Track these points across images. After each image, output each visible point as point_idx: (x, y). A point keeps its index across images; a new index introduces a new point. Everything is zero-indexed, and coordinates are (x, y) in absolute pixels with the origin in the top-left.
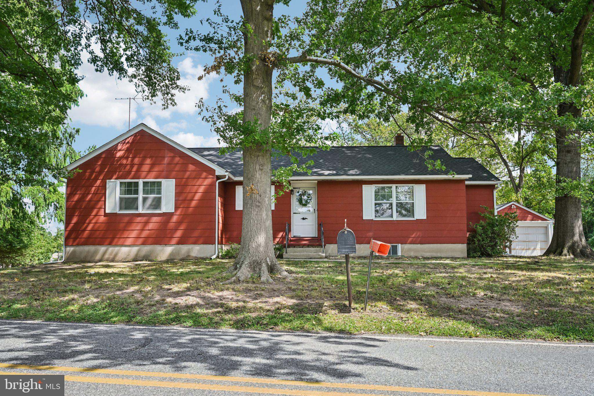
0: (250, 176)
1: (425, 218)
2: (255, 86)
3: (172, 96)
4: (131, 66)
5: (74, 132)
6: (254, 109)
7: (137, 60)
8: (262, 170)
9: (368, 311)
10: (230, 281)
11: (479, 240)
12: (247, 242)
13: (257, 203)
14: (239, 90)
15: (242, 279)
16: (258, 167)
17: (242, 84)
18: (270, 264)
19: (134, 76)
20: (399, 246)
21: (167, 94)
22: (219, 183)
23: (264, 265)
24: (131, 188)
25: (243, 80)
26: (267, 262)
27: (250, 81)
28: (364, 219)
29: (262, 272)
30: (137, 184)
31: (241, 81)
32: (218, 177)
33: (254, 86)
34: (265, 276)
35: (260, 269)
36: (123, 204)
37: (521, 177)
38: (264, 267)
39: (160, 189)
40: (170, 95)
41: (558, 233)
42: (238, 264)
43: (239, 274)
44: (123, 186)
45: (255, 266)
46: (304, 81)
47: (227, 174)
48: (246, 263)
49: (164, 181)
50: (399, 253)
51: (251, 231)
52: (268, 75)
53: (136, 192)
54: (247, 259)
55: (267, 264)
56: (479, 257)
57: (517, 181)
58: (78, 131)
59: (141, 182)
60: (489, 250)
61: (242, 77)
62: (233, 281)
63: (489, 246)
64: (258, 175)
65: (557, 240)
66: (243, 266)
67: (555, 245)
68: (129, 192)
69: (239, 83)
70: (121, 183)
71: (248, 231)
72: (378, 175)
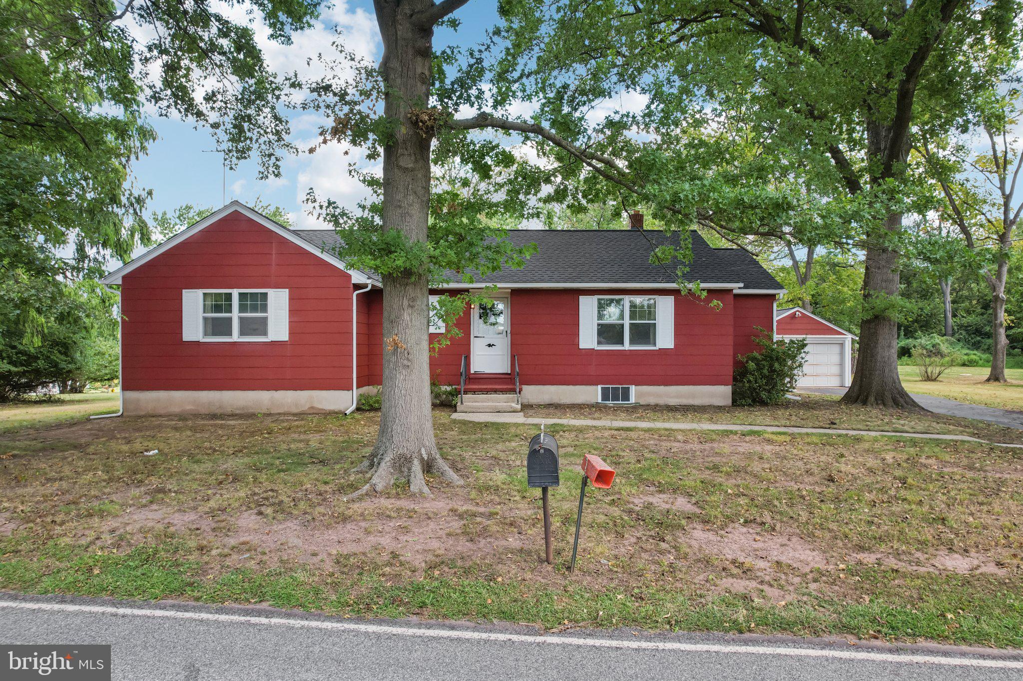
0: (393, 317)
1: (672, 347)
2: (401, 167)
3: (277, 160)
4: (213, 108)
5: (144, 194)
6: (400, 207)
7: (222, 101)
8: (412, 307)
9: (577, 572)
10: (359, 492)
11: (749, 381)
12: (390, 424)
13: (406, 362)
14: (377, 169)
15: (379, 488)
16: (406, 303)
17: (381, 160)
18: (426, 458)
19: (215, 126)
20: (633, 389)
21: (270, 155)
22: (358, 295)
23: (416, 462)
24: (221, 304)
25: (382, 154)
26: (421, 455)
27: (393, 159)
28: (581, 347)
29: (412, 474)
30: (229, 297)
31: (379, 155)
32: (357, 287)
33: (399, 167)
34: (418, 480)
35: (409, 469)
36: (210, 326)
37: (809, 263)
38: (417, 467)
39: (266, 305)
40: (273, 158)
41: (862, 369)
42: (376, 456)
43: (375, 480)
44: (209, 299)
45: (402, 463)
46: (482, 156)
47: (369, 281)
48: (388, 459)
49: (272, 293)
50: (633, 400)
51: (395, 407)
52: (424, 146)
53: (229, 309)
54: (389, 452)
55: (422, 460)
56: (750, 405)
57: (803, 270)
58: (150, 193)
59: (235, 293)
60: (764, 395)
61: (381, 150)
62: (364, 492)
63: (764, 389)
64: (406, 317)
65: (861, 381)
66: (383, 464)
67: (857, 388)
68: (217, 308)
69: (375, 159)
70: (205, 294)
71: (390, 407)
72: (603, 281)
